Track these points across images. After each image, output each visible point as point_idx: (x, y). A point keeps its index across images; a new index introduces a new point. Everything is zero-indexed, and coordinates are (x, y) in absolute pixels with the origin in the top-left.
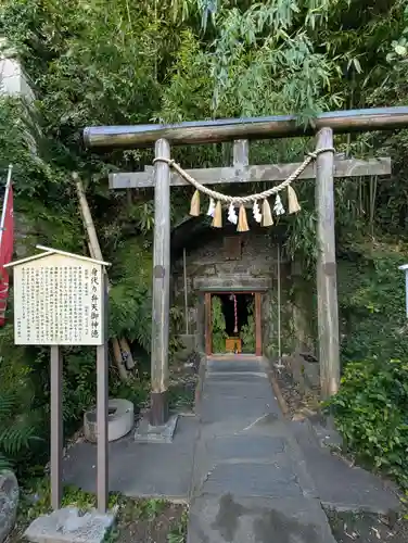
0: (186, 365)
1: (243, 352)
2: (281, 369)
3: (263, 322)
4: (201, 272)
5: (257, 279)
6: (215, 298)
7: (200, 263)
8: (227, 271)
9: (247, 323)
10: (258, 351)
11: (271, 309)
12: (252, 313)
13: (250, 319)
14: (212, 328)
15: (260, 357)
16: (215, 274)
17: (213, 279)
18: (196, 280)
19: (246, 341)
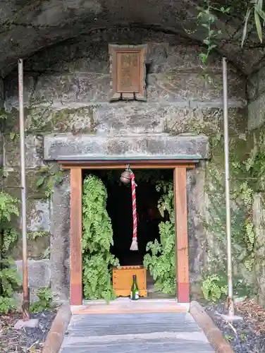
0: (20, 324)
1: (150, 296)
2: (235, 324)
3: (192, 230)
4: (60, 124)
5: (179, 139)
6: (90, 180)
7: (57, 106)
8: (117, 125)
9: (158, 237)
10: (184, 292)
11: (208, 203)
12: (167, 217)
13: (164, 228)
14: (84, 244)
15: (186, 306)
16: (92, 130)
17: (86, 139)
18: (50, 139)
19: (156, 273)
